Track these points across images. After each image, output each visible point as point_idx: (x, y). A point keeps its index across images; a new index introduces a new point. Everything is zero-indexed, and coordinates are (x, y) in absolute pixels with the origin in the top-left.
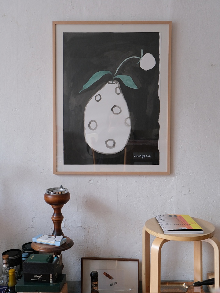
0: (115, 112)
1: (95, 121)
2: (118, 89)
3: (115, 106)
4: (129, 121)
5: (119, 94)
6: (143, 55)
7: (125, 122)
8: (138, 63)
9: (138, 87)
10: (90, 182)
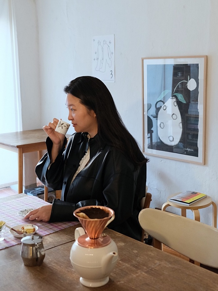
0: (174, 118)
1: (163, 123)
2: (175, 102)
3: (174, 114)
4: (181, 125)
5: (176, 106)
6: (189, 80)
7: (179, 125)
8: (186, 85)
9: (186, 102)
10: (162, 162)
